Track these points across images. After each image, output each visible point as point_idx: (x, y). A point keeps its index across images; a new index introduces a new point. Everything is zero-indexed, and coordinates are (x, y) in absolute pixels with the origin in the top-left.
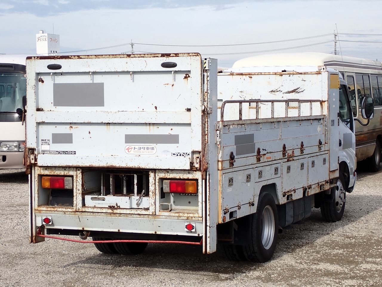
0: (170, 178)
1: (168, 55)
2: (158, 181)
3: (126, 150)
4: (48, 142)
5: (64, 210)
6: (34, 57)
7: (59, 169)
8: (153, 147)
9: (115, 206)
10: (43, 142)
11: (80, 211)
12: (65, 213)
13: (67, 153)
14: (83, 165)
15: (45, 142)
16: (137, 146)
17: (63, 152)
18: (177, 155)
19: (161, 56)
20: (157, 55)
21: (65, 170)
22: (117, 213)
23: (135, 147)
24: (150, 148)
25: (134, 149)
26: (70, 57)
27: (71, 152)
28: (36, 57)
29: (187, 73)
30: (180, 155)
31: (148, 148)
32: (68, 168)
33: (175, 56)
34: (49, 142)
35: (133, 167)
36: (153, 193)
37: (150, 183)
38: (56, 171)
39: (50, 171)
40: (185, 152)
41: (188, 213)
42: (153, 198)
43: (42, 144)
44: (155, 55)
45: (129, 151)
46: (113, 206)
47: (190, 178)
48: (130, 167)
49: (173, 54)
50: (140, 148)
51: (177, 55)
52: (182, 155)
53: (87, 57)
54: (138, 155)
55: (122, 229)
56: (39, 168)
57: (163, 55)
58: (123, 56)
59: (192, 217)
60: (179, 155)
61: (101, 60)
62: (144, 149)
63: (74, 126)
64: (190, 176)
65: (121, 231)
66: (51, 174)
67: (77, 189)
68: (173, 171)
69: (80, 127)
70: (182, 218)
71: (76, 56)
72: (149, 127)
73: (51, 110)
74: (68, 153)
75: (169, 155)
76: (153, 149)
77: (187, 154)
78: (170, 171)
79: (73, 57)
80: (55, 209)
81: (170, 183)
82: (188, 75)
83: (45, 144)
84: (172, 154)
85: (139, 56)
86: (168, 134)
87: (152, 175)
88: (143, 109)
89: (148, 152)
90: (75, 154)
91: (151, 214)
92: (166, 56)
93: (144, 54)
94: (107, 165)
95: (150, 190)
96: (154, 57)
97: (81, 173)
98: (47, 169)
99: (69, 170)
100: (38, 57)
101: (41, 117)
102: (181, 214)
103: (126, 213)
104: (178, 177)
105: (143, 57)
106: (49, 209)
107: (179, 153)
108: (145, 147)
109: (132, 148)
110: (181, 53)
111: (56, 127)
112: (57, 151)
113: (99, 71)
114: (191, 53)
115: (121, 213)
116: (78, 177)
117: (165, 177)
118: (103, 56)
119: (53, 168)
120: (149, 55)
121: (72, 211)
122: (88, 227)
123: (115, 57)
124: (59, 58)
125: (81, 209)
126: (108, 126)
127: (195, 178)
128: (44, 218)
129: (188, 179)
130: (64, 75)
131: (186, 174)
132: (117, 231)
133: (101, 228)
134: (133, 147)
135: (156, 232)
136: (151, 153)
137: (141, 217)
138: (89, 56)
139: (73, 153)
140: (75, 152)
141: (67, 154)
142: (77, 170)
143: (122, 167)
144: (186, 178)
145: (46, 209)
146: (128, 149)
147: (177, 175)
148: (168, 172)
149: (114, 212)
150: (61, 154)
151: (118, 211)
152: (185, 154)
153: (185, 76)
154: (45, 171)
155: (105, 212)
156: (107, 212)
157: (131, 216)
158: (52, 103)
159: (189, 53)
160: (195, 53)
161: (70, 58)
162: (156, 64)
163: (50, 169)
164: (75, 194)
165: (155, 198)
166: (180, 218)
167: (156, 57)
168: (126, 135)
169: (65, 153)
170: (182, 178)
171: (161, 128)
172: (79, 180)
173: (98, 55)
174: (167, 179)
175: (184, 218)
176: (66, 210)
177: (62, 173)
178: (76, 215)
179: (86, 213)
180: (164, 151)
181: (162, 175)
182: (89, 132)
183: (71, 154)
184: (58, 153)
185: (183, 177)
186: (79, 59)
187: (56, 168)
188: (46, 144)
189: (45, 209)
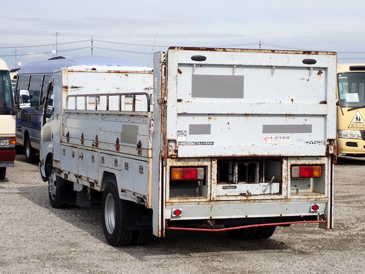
0: (301, 164)
1: (309, 53)
2: (290, 167)
3: (263, 140)
4: (184, 133)
5: (198, 200)
6: (178, 48)
7: (193, 160)
8: (288, 137)
9: (246, 193)
10: (179, 133)
11: (214, 200)
12: (199, 203)
13: (204, 143)
14: (226, 155)
15: (181, 133)
16: (274, 135)
17: (201, 143)
18: (310, 143)
19: (303, 54)
20: (299, 53)
21: (199, 160)
22: (251, 199)
23: (272, 137)
24: (286, 137)
25: (271, 139)
26: (216, 49)
27: (208, 143)
28: (180, 48)
29: (320, 70)
30: (313, 143)
31: (284, 138)
32: (202, 159)
33: (315, 54)
34: (186, 133)
35: (274, 155)
36: (285, 179)
37: (283, 170)
38: (190, 162)
39: (183, 163)
40: (317, 141)
41: (316, 195)
42: (285, 183)
43: (178, 135)
44: (297, 52)
45: (266, 140)
46: (244, 194)
47: (318, 164)
48: (271, 155)
49: (314, 52)
50: (277, 137)
51: (317, 53)
52: (314, 143)
53: (232, 50)
54: (275, 144)
55: (251, 214)
56: (171, 160)
57: (304, 53)
58: (267, 51)
59: (320, 198)
60: (311, 143)
61: (245, 54)
62: (280, 139)
63: (212, 117)
64: (318, 162)
65: (249, 216)
66: (184, 165)
67: (212, 179)
68: (303, 158)
69: (219, 118)
70: (311, 200)
71: (221, 48)
72: (285, 118)
73: (188, 102)
74: (206, 143)
75: (303, 144)
76: (288, 138)
77: (319, 142)
78: (301, 157)
79: (218, 49)
80: (188, 200)
81: (300, 169)
82: (321, 71)
83: (181, 135)
84: (306, 142)
85: (282, 52)
86: (302, 124)
87: (285, 162)
88: (280, 102)
89: (284, 141)
90: (213, 144)
91: (283, 198)
92: (306, 53)
93: (288, 51)
94: (249, 154)
95: (283, 176)
96: (296, 53)
97: (216, 164)
98: (180, 160)
99: (203, 160)
100: (182, 48)
101: (182, 108)
102: (310, 197)
103: (260, 199)
104: (308, 163)
105: (286, 53)
106: (182, 201)
107: (311, 141)
108: (281, 136)
109: (269, 138)
110: (320, 52)
111: (194, 118)
112: (194, 142)
113: (244, 64)
114: (329, 52)
115: (255, 199)
116: (213, 167)
117: (296, 164)
118: (249, 51)
119: (186, 159)
120: (292, 52)
121: (205, 201)
122: (217, 216)
123: (259, 52)
124: (204, 50)
125: (216, 198)
126: (247, 117)
127: (322, 163)
128: (174, 210)
129: (316, 165)
130: (203, 67)
131: (315, 160)
132: (245, 217)
133: (230, 215)
134: (270, 136)
135: (281, 215)
136: (286, 142)
137: (275, 201)
138: (234, 49)
139: (211, 143)
140: (213, 142)
141: (205, 145)
142: (212, 160)
143: (264, 155)
144: (314, 164)
145: (179, 201)
146: (265, 139)
147: (307, 161)
148: (299, 159)
149: (248, 199)
150: (198, 145)
151: (252, 198)
152: (317, 142)
153: (318, 72)
154: (177, 163)
155: (240, 199)
156: (242, 199)
157: (265, 202)
158: (190, 94)
159: (327, 52)
160: (332, 52)
161: (216, 51)
162: (298, 60)
163: (183, 161)
164: (209, 184)
165: (287, 183)
166: (309, 200)
167: (298, 54)
168: (264, 126)
169: (203, 143)
170: (311, 164)
171: (296, 118)
172: (214, 170)
173: (244, 49)
174: (297, 165)
175: (313, 200)
176: (200, 200)
177: (196, 164)
178: (210, 205)
179: (221, 202)
180: (299, 140)
181: (293, 162)
182: (228, 123)
183: (209, 144)
184: (195, 144)
185: (312, 162)
186: (224, 52)
187: (190, 160)
188: (183, 135)
189: (177, 201)
